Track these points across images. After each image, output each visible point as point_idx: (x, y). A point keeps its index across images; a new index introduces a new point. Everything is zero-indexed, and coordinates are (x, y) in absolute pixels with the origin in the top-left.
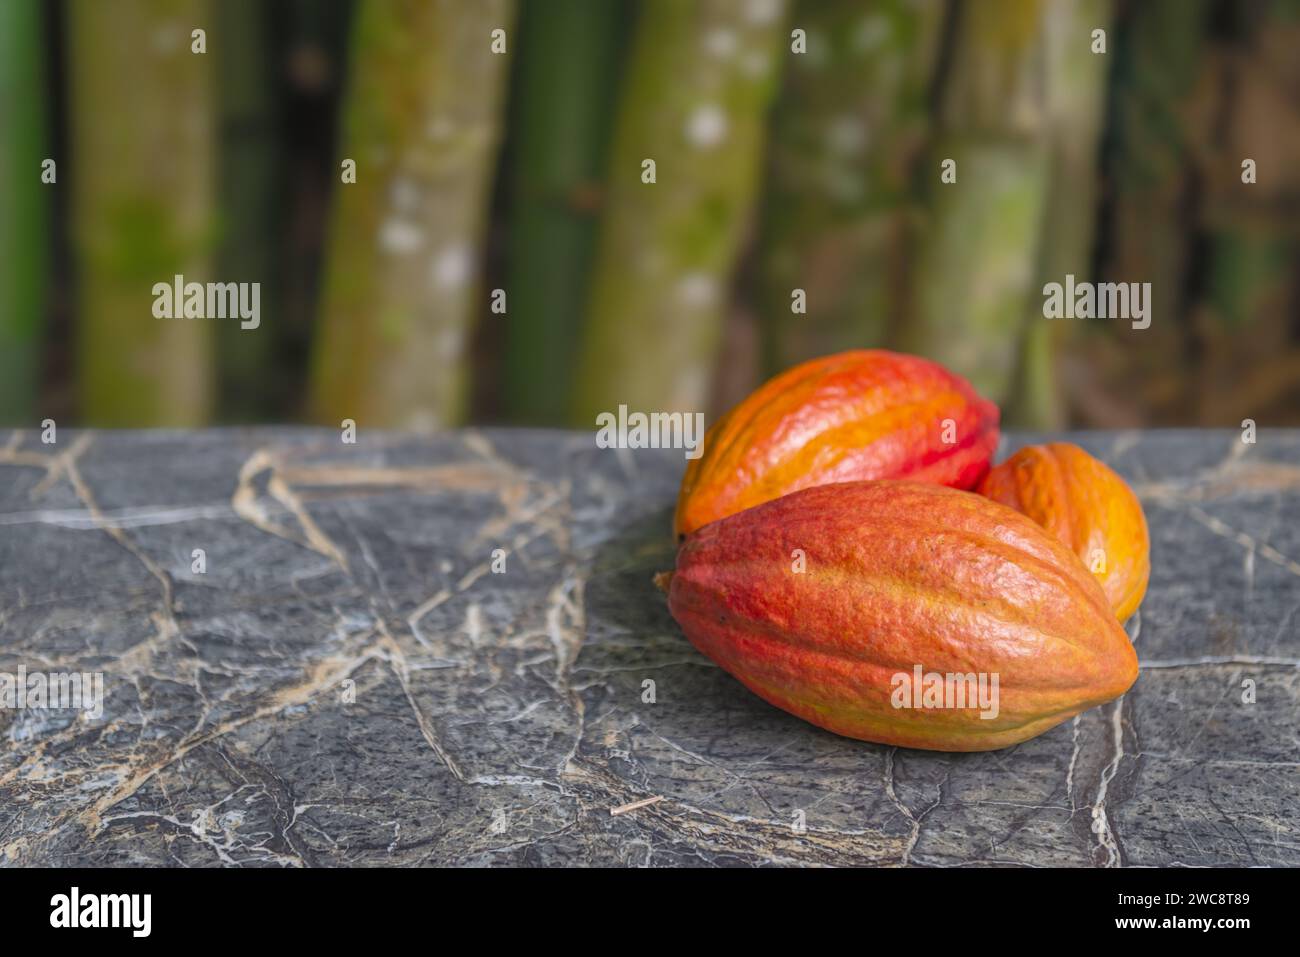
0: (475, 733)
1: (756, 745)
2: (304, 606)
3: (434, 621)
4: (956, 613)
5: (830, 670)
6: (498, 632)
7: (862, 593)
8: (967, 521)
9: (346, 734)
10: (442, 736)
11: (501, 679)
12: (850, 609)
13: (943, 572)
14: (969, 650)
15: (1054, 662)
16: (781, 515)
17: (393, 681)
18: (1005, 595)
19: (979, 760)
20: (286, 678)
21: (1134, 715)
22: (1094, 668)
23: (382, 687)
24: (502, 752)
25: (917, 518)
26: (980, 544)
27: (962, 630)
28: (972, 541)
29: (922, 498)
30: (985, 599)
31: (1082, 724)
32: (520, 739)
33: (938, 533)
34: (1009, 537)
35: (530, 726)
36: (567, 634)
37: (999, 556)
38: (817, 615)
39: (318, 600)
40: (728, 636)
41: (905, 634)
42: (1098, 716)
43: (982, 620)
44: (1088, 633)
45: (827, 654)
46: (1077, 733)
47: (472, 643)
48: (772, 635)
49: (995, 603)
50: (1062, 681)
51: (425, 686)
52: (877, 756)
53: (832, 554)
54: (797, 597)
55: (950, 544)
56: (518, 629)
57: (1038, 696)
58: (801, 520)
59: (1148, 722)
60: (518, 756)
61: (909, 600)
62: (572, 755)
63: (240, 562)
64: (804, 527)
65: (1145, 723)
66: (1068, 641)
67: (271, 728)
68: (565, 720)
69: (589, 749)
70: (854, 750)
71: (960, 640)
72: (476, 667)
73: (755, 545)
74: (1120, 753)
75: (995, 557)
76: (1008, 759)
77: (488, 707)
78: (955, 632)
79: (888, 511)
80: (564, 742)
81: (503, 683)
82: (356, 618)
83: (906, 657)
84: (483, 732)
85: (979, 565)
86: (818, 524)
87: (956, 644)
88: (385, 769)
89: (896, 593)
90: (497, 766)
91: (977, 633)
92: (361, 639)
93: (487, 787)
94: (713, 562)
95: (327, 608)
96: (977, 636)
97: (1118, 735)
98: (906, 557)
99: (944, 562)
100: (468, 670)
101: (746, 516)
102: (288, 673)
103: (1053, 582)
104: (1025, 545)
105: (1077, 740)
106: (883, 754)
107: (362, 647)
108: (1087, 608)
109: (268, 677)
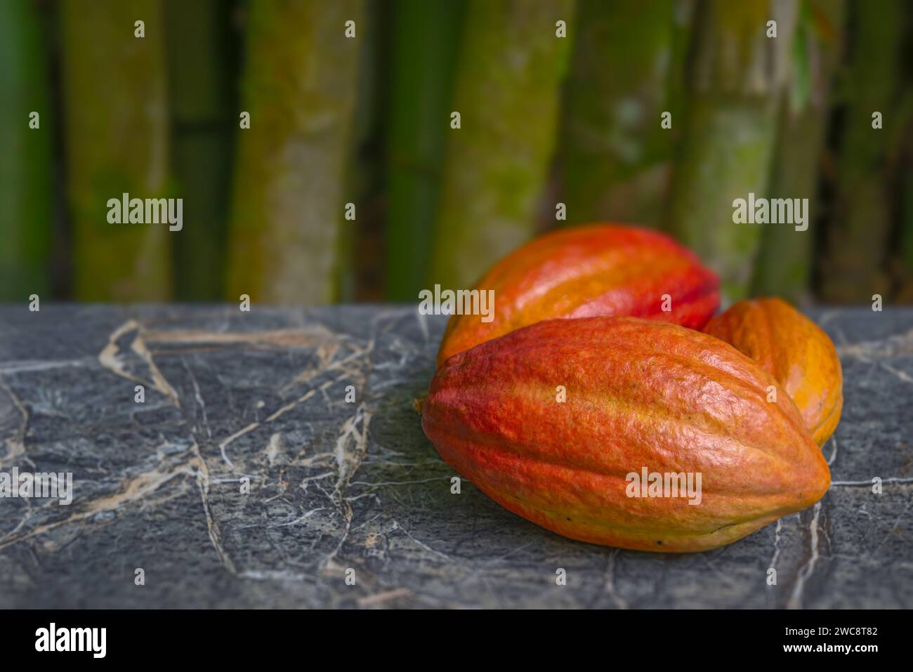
0: (255, 535)
1: (496, 546)
2: (135, 433)
3: (241, 446)
4: (664, 425)
5: (554, 477)
6: (292, 455)
7: (582, 409)
8: (676, 346)
9: (143, 535)
10: (225, 537)
11: (287, 491)
12: (570, 422)
13: (653, 389)
14: (676, 459)
15: (753, 471)
16: (515, 344)
17: (195, 492)
18: (709, 409)
19: (691, 560)
20: (103, 489)
21: (829, 524)
22: (789, 477)
23: (184, 497)
24: (274, 551)
25: (631, 344)
26: (687, 365)
27: (670, 441)
28: (679, 362)
29: (637, 327)
30: (690, 413)
31: (783, 531)
32: (292, 540)
33: (650, 356)
34: (713, 360)
35: (303, 529)
36: (350, 456)
37: (704, 375)
38: (542, 428)
39: (148, 430)
40: (468, 449)
41: (619, 444)
42: (797, 524)
43: (688, 432)
44: (783, 445)
45: (550, 464)
46: (778, 538)
47: (268, 462)
48: (504, 447)
49: (699, 416)
50: (761, 487)
51: (221, 496)
52: (602, 556)
53: (556, 374)
54: (525, 413)
55: (660, 365)
56: (309, 452)
57: (740, 501)
58: (531, 347)
59: (842, 530)
60: (287, 554)
61: (622, 414)
62: (334, 554)
63: (91, 400)
64: (533, 352)
65: (839, 531)
66: (765, 452)
67: (79, 530)
68: (334, 525)
69: (350, 548)
70: (582, 552)
71: (667, 450)
72: (267, 482)
73: (491, 369)
74: (815, 556)
75: (700, 376)
76: (717, 560)
77: (270, 513)
78: (663, 443)
79: (607, 338)
80: (329, 543)
81: (287, 494)
82: (176, 442)
83: (620, 465)
84: (261, 534)
85: (686, 384)
86: (545, 349)
87: (664, 453)
88: (169, 565)
89: (611, 408)
90: (267, 563)
91: (683, 443)
92: (175, 459)
93: (254, 581)
94: (458, 386)
95: (154, 436)
96: (683, 446)
97: (815, 540)
98: (620, 376)
99: (654, 381)
100: (260, 484)
101: (487, 346)
102: (106, 485)
103: (752, 399)
104: (728, 367)
105: (778, 543)
106: (607, 554)
107: (176, 465)
108: (784, 424)
109: (89, 488)
